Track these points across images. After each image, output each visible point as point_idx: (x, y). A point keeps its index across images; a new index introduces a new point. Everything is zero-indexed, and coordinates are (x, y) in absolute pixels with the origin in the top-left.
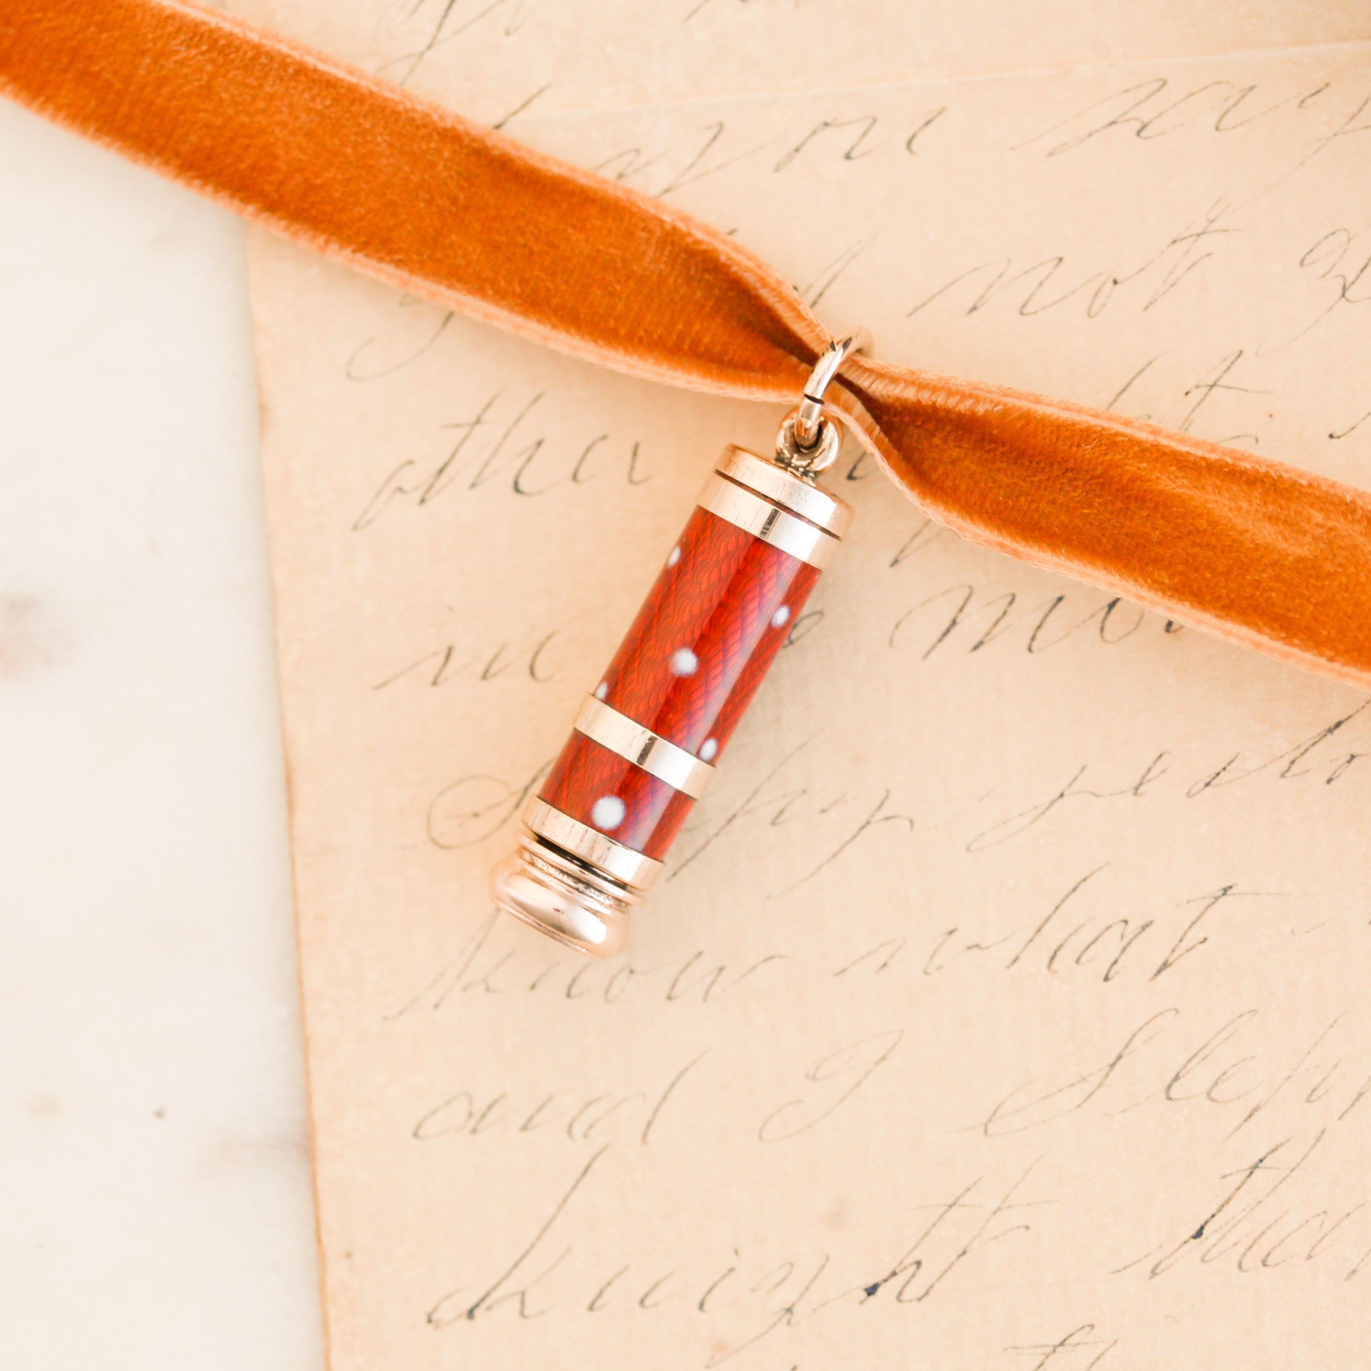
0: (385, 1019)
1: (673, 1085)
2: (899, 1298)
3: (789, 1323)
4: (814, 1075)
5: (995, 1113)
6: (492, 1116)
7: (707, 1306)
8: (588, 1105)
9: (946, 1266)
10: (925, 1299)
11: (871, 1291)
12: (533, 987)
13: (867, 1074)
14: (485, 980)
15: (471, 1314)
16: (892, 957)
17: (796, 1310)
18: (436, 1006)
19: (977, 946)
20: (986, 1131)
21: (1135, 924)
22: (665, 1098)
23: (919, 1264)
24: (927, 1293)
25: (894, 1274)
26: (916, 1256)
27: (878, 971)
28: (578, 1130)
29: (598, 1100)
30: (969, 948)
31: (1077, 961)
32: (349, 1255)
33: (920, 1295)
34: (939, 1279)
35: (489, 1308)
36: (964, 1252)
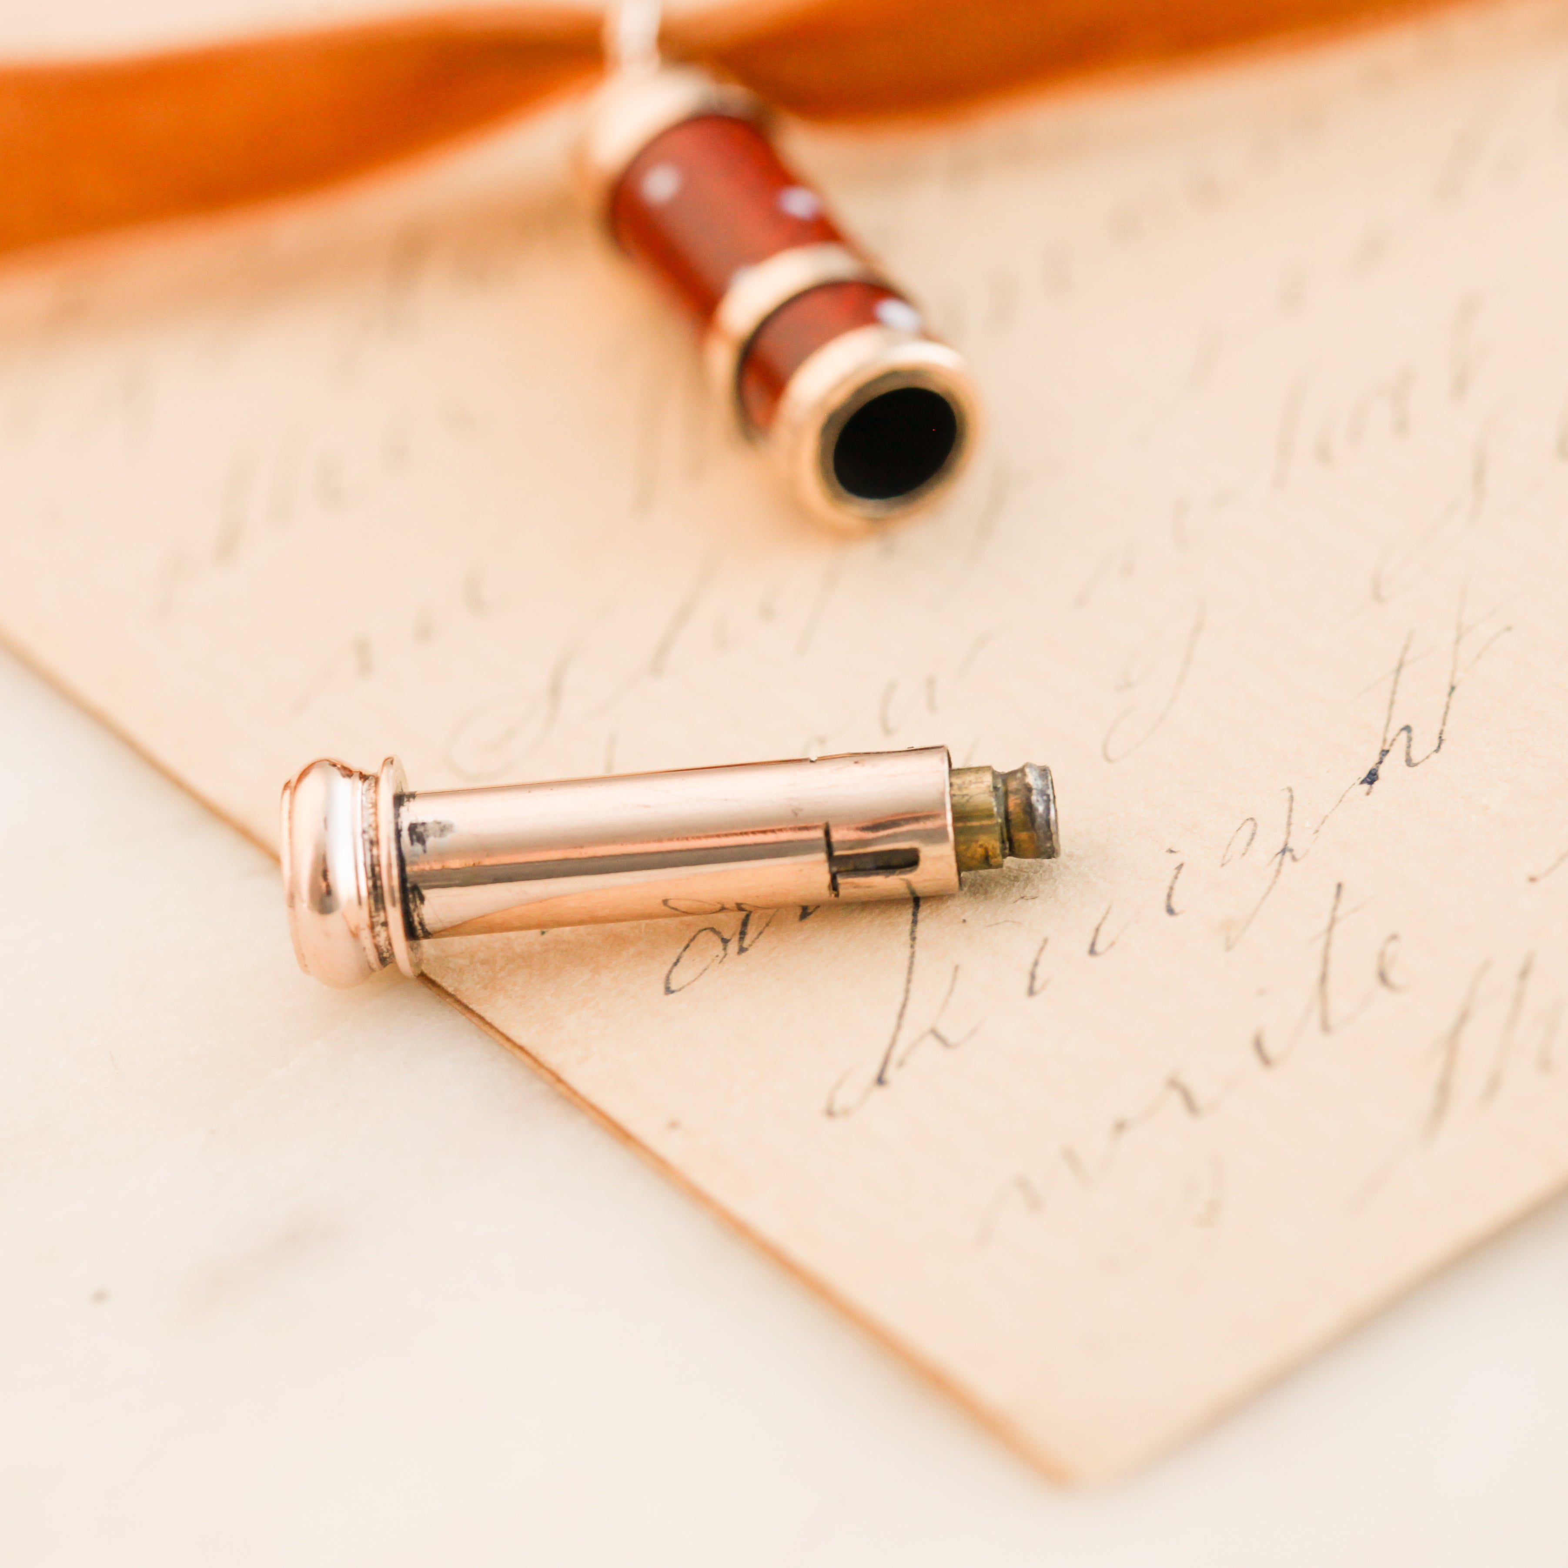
2: (1409, 762)
3: (1294, 859)
4: (1127, 683)
7: (1176, 907)
9: (1443, 710)
10: (1442, 746)
11: (1371, 778)
15: (880, 1080)
17: (1290, 845)
23: (1407, 729)
24: (1441, 739)
25: (1385, 752)
26: (1397, 724)
32: (674, 1125)
33: (1435, 747)
34: (1444, 723)
35: (901, 1064)
36: (1453, 688)
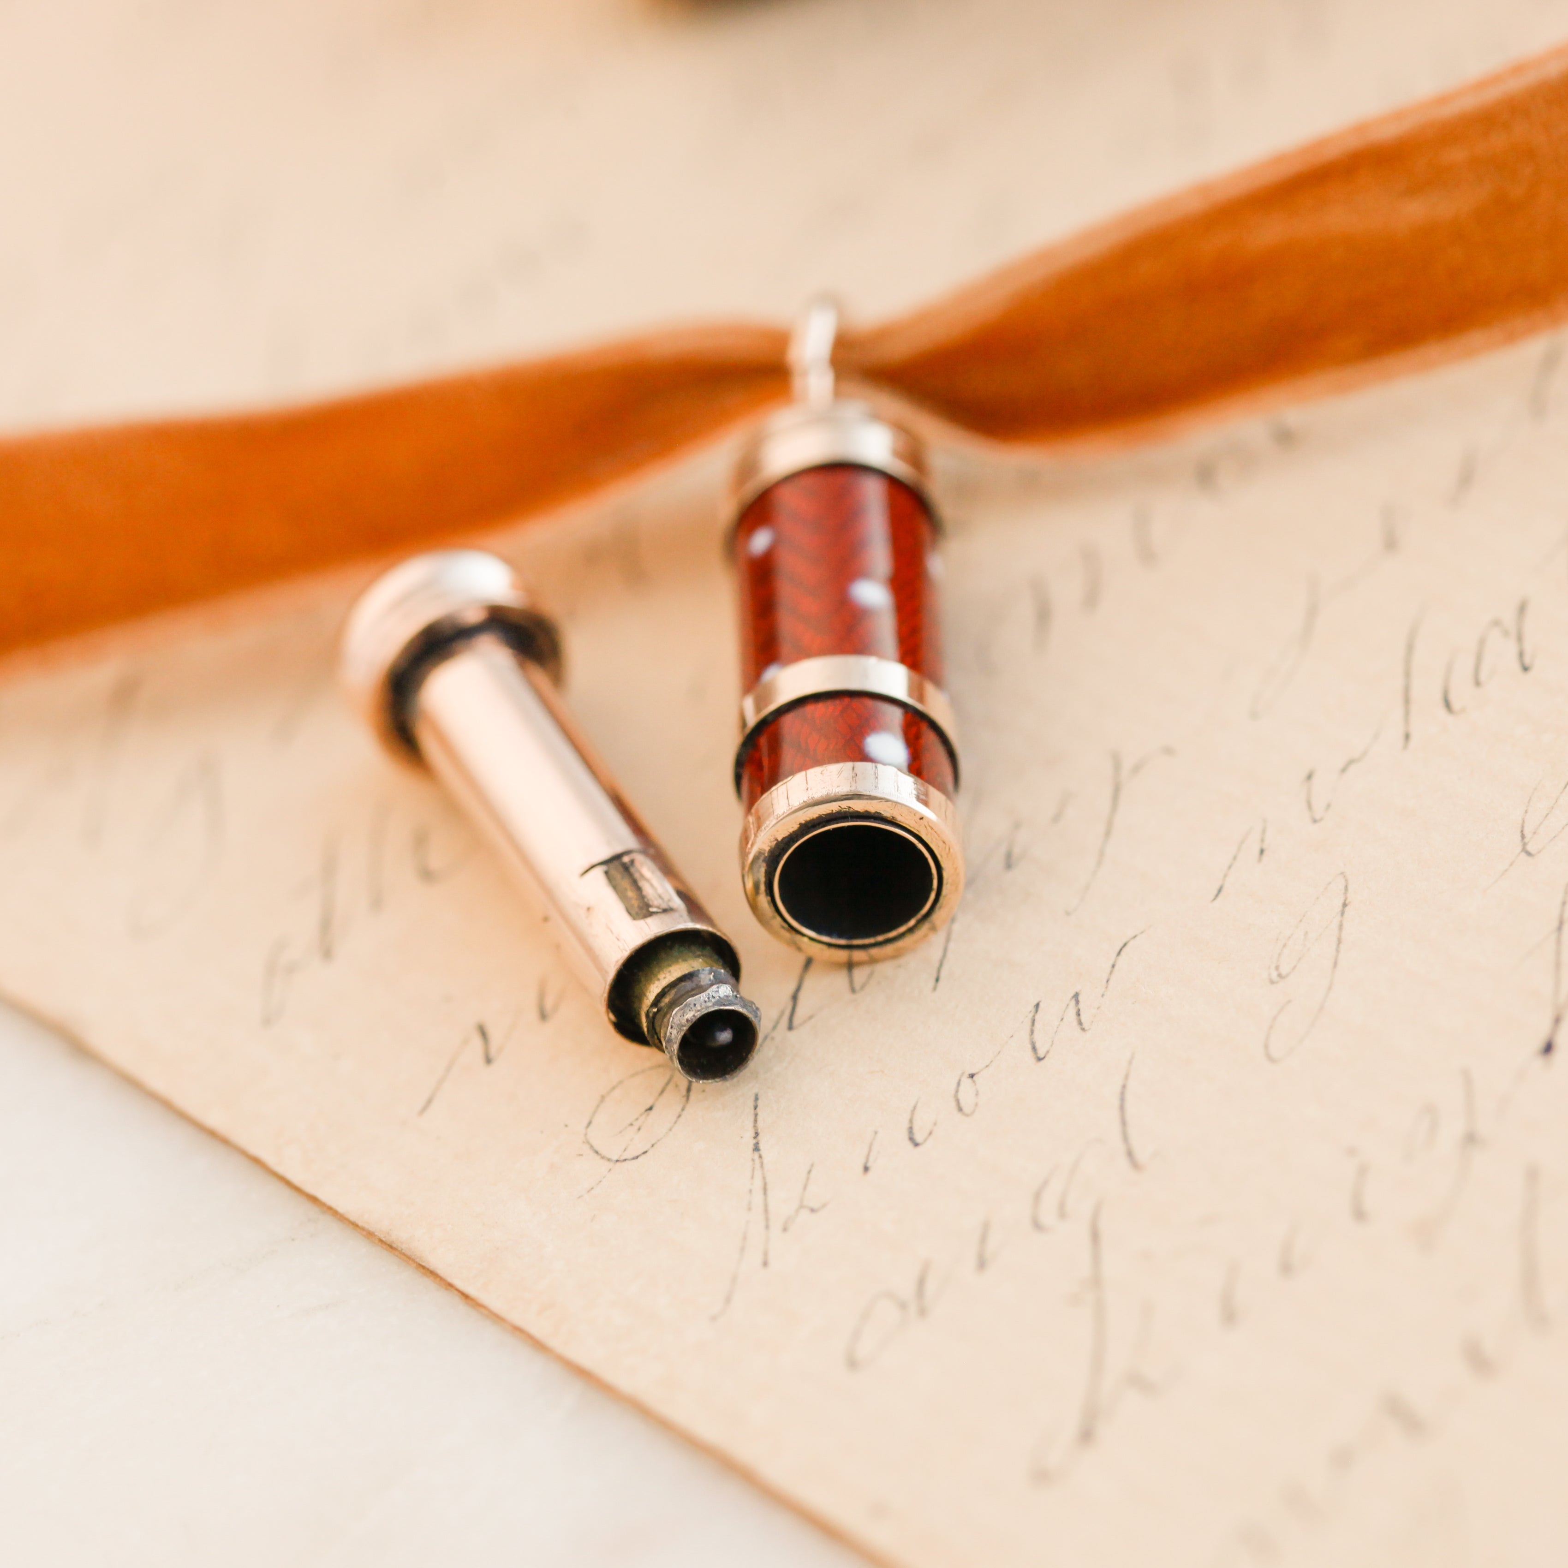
0: (714, 1318)
1: (1122, 1108)
3: (1483, 1147)
4: (1280, 975)
5: (1523, 837)
6: (931, 1287)
7: (1367, 1211)
8: (1037, 1197)
11: (1548, 1048)
12: (866, 1169)
13: (1341, 926)
14: (802, 1206)
15: (1087, 1438)
16: (1262, 840)
17: (1474, 1131)
18: (765, 1264)
19: (1351, 762)
20: (1529, 854)
21: (1509, 617)
22: (1124, 1123)
25: (1559, 1019)
27: (1260, 860)
28: (1048, 1216)
29: (1046, 1183)
30: (1344, 770)
31: (1478, 683)
